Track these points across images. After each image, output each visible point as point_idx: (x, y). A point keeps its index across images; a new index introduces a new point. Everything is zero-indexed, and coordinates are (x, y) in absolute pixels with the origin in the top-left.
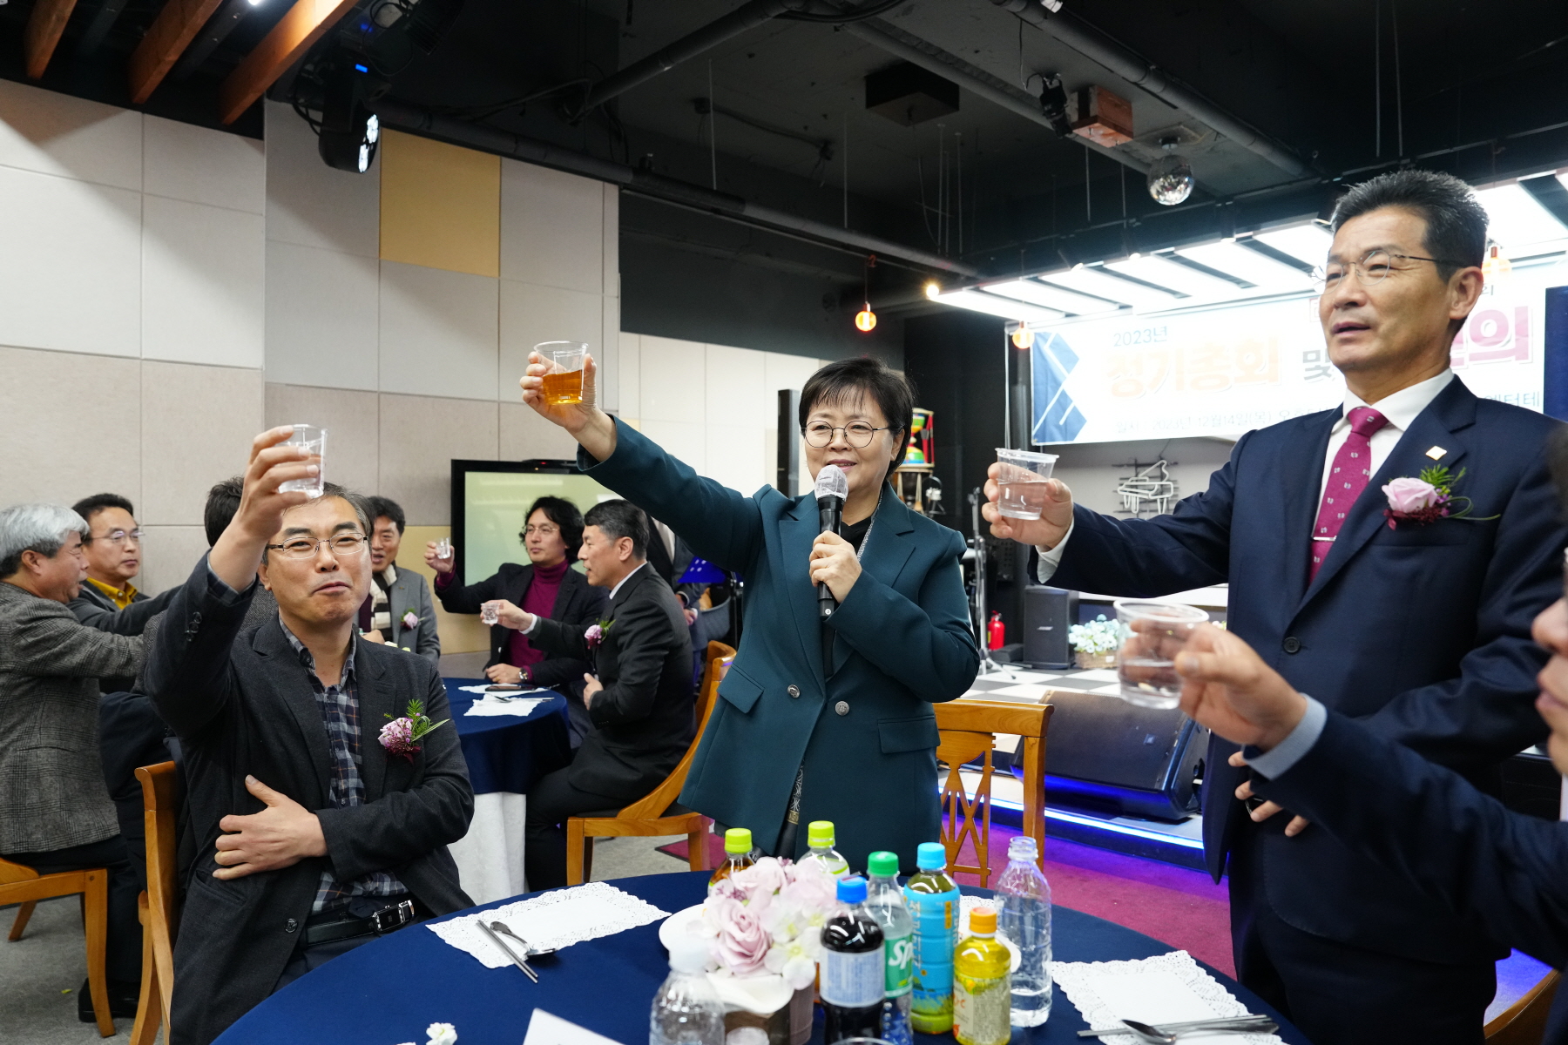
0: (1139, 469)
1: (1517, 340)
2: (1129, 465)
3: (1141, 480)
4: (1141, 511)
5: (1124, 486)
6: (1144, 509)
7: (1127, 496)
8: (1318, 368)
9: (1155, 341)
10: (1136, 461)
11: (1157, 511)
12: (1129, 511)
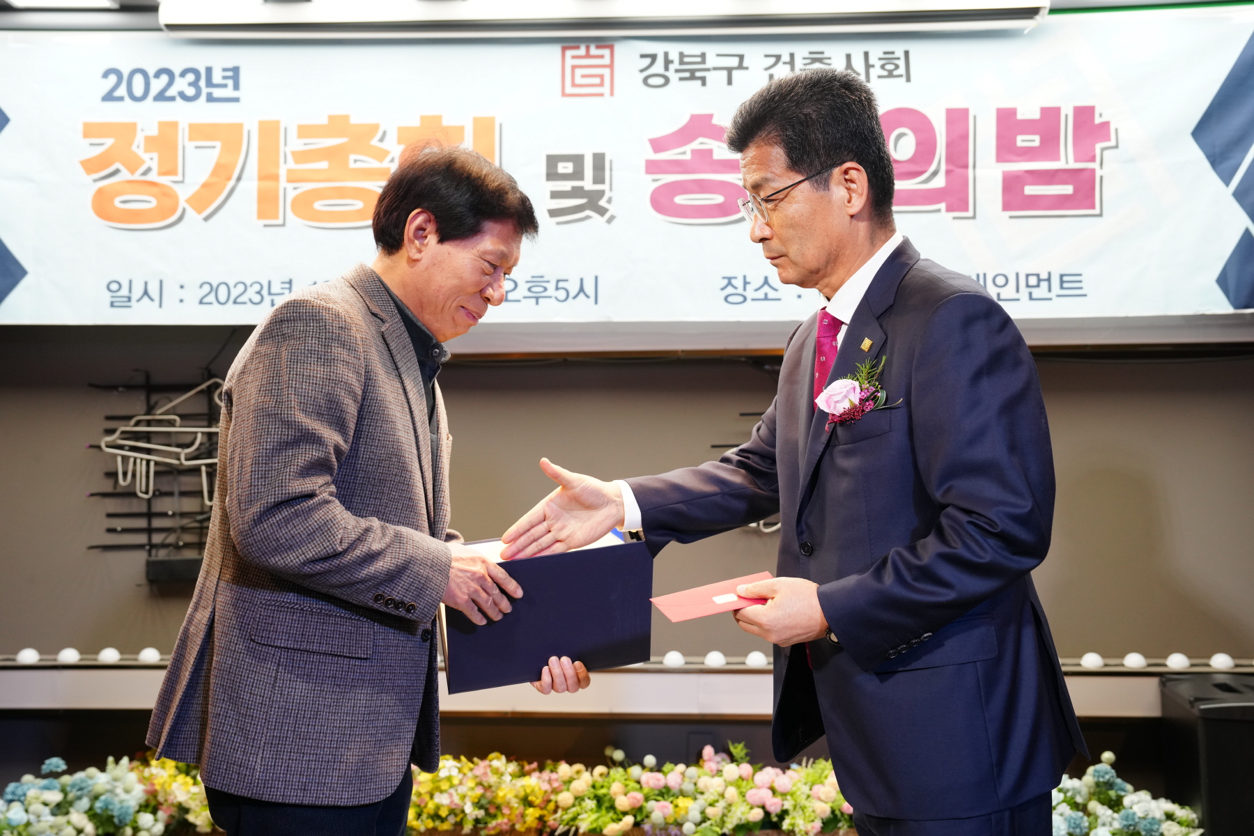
0: (154, 398)
1: (948, 172)
2: (130, 387)
3: (160, 423)
4: (159, 494)
5: (117, 434)
6: (165, 488)
7: (125, 459)
8: (577, 192)
9: (210, 98)
10: (148, 377)
11: (199, 493)
12: (130, 494)
